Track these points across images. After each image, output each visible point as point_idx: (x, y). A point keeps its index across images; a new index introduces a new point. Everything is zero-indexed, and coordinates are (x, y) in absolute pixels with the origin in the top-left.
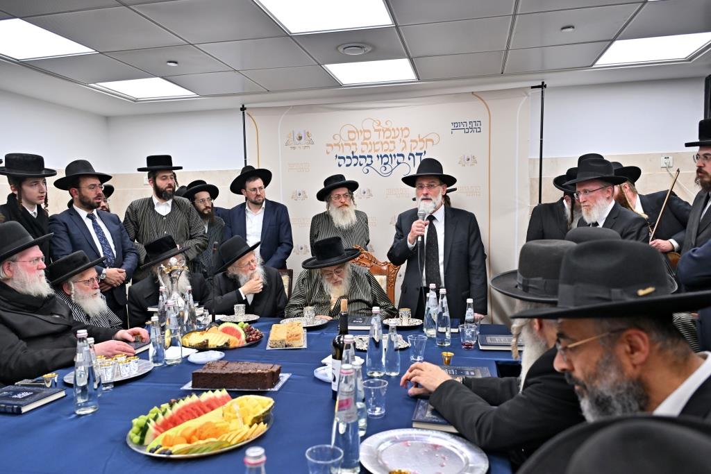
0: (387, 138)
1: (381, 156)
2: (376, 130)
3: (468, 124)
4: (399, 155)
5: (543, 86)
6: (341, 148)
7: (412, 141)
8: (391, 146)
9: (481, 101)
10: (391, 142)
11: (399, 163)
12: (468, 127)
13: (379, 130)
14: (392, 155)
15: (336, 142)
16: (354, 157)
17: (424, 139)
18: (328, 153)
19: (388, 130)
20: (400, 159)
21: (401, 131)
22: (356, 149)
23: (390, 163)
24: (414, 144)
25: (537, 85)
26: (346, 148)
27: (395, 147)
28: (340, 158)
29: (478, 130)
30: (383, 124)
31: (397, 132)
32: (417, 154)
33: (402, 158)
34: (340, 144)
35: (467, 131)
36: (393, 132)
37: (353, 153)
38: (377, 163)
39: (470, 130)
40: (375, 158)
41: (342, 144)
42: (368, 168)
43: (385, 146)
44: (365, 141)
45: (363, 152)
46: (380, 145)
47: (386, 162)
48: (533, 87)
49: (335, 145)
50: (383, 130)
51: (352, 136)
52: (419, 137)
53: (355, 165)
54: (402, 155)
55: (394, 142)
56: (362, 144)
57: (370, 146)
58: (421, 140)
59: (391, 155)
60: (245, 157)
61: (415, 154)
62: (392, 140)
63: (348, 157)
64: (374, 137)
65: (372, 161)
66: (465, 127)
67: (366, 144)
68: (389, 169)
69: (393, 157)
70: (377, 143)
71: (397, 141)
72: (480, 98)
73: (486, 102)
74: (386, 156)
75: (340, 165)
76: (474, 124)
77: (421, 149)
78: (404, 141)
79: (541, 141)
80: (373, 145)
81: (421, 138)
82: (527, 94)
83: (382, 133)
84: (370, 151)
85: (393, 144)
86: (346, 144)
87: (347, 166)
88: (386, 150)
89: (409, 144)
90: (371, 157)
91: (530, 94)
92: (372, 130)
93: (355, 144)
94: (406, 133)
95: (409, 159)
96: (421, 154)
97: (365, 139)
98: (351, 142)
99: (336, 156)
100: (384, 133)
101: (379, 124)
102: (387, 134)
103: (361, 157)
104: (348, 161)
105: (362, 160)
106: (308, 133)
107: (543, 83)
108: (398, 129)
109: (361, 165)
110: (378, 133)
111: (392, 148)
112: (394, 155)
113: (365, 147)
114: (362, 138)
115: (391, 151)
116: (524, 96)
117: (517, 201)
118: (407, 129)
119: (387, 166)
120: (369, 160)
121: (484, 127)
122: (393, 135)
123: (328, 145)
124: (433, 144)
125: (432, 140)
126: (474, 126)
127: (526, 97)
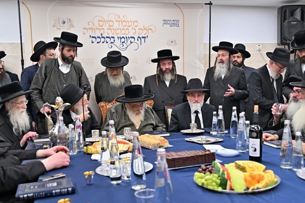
0: (124, 26)
1: (120, 37)
2: (117, 21)
3: (172, 21)
4: (131, 37)
5: (210, 4)
6: (94, 30)
7: (139, 29)
8: (127, 32)
9: (179, 9)
10: (127, 29)
11: (131, 42)
12: (172, 23)
13: (119, 21)
14: (128, 37)
15: (90, 27)
16: (102, 37)
17: (147, 29)
18: (84, 34)
19: (125, 21)
20: (132, 40)
21: (132, 23)
22: (104, 32)
23: (126, 42)
24: (141, 31)
25: (207, 3)
26: (97, 31)
27: (129, 32)
28: (93, 37)
29: (178, 25)
30: (121, 17)
31: (130, 23)
32: (143, 37)
33: (133, 39)
34: (93, 28)
35: (171, 25)
36: (127, 23)
37: (102, 34)
38: (118, 42)
39: (173, 25)
40: (116, 39)
41: (94, 29)
42: (112, 44)
43: (123, 32)
44: (110, 27)
45: (108, 34)
46: (119, 30)
47: (123, 41)
48: (206, 4)
49: (89, 29)
50: (121, 21)
51: (101, 23)
52: (144, 26)
53: (103, 42)
54: (134, 38)
55: (128, 29)
56: (108, 29)
57: (113, 30)
58: (145, 29)
59: (126, 37)
60: (21, 33)
61: (141, 37)
62: (127, 28)
63: (98, 37)
64: (116, 25)
65: (114, 41)
66: (170, 23)
67: (110, 29)
68: (125, 46)
69: (128, 39)
70: (118, 29)
71: (130, 28)
72: (178, 7)
73: (181, 9)
74: (123, 37)
75: (93, 42)
76: (175, 21)
77: (145, 34)
78: (135, 29)
79: (210, 34)
80: (115, 30)
81: (145, 28)
82: (203, 7)
83: (121, 23)
84: (113, 34)
85: (128, 30)
86: (97, 29)
87: (98, 43)
88: (123, 34)
89: (137, 31)
90: (113, 37)
91: (204, 7)
92: (114, 21)
93: (103, 29)
94: (136, 24)
95: (138, 40)
96: (145, 38)
97: (110, 26)
98: (100, 28)
99: (90, 36)
100: (122, 23)
101: (119, 18)
102: (124, 24)
103: (107, 37)
104: (98, 40)
105: (108, 40)
106: (70, 19)
107: (210, 2)
108: (131, 21)
109: (107, 42)
110: (118, 22)
111: (128, 33)
112: (129, 37)
113: (109, 31)
114: (107, 26)
115: (126, 34)
116: (201, 8)
117: (198, 66)
118: (136, 21)
119: (123, 44)
120: (112, 40)
121: (181, 24)
122: (128, 25)
123: (84, 29)
124: (152, 32)
125: (151, 29)
126: (175, 23)
127: (202, 9)
